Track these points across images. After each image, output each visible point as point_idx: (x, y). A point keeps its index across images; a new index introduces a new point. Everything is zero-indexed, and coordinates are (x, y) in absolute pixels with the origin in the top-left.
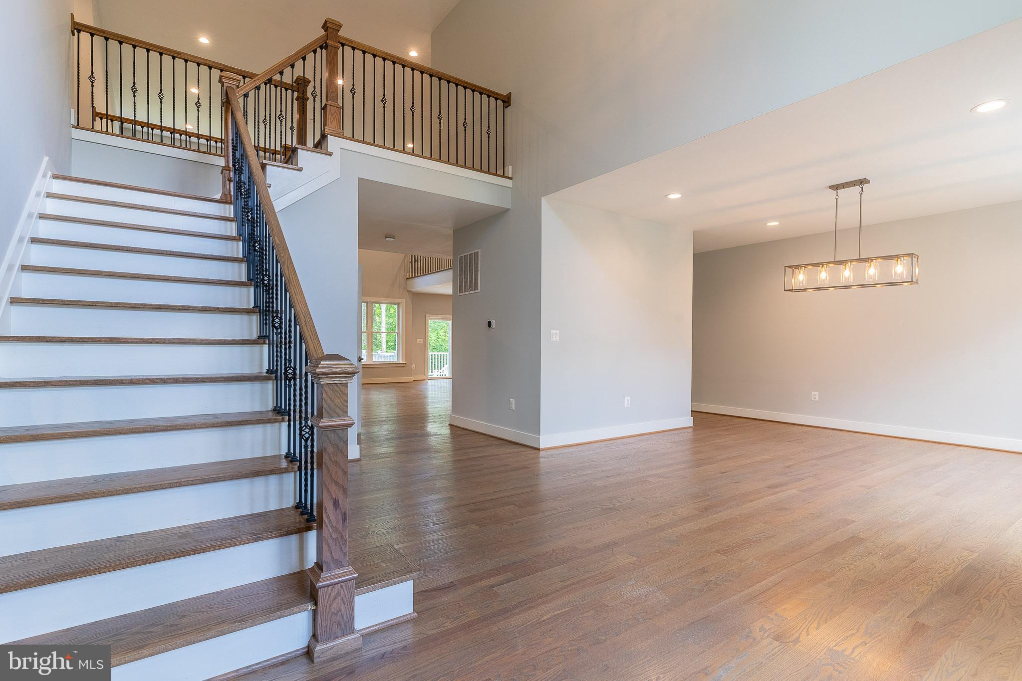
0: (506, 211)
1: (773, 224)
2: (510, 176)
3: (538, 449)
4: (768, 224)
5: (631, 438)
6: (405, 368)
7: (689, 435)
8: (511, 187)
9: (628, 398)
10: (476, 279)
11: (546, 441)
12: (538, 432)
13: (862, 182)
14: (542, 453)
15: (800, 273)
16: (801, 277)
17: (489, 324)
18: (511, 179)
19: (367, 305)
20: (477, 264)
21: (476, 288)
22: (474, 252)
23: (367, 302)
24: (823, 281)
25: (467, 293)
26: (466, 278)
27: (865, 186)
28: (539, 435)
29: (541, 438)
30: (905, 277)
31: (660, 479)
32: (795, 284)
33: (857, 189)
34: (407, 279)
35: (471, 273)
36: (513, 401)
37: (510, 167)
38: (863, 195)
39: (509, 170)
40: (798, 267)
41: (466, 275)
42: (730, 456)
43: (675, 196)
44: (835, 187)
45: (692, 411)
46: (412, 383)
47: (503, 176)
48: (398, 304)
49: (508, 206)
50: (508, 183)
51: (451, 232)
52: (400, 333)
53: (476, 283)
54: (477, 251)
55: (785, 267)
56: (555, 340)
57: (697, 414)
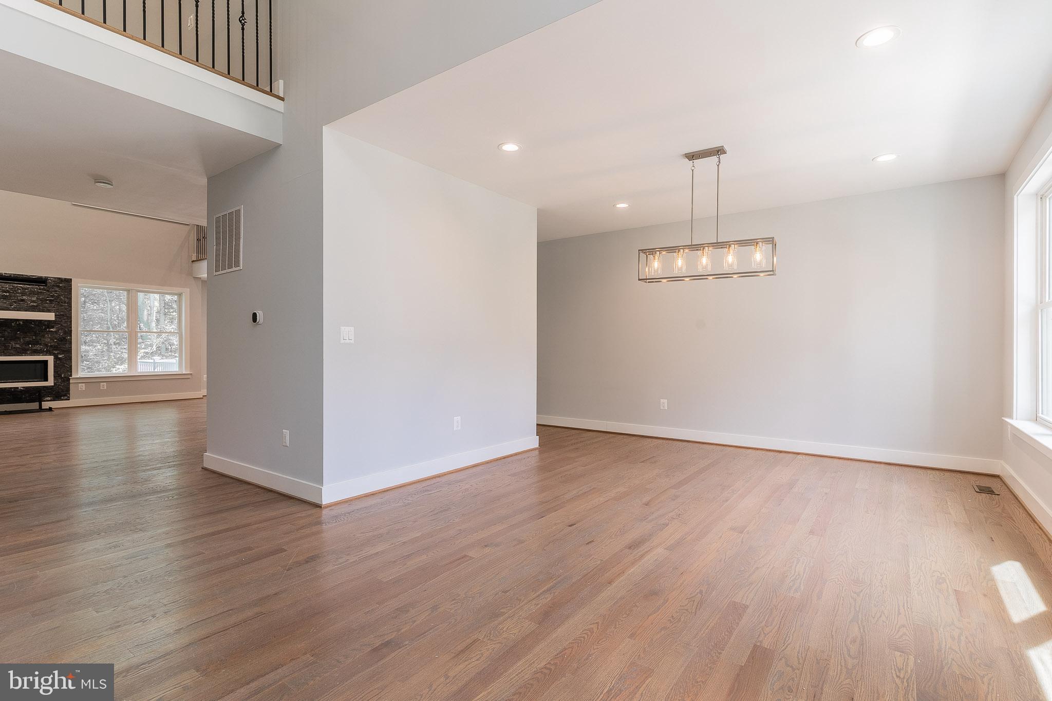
0: (278, 146)
1: (622, 206)
2: (281, 95)
3: (318, 506)
4: (618, 206)
5: (462, 472)
6: (189, 380)
7: (533, 461)
8: (283, 111)
9: (457, 419)
10: (237, 251)
11: (330, 494)
12: (320, 480)
13: (719, 151)
14: (325, 512)
15: (654, 259)
16: (656, 265)
17: (255, 316)
18: (282, 99)
19: (128, 294)
20: (238, 228)
21: (237, 264)
22: (234, 210)
23: (128, 291)
24: (680, 269)
25: (225, 271)
26: (224, 249)
27: (722, 156)
28: (322, 484)
29: (324, 489)
30: (765, 266)
31: (487, 550)
32: (649, 273)
33: (714, 159)
34: (193, 261)
35: (231, 242)
36: (286, 432)
37: (281, 82)
38: (720, 166)
39: (280, 86)
40: (652, 251)
41: (224, 244)
42: (581, 492)
43: (510, 147)
44: (692, 156)
45: (537, 424)
46: (201, 400)
47: (270, 93)
48: (180, 295)
49: (277, 137)
50: (278, 105)
51: (204, 181)
52: (182, 335)
53: (237, 256)
54: (237, 208)
55: (639, 250)
56: (348, 341)
57: (544, 428)
